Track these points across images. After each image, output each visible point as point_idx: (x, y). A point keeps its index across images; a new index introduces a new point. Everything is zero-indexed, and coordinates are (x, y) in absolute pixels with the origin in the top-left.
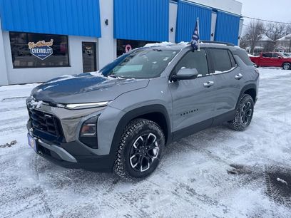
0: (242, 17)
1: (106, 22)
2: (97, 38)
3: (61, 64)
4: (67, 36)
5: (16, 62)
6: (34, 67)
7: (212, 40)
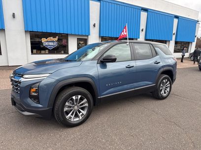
0: (198, 21)
1: (94, 25)
2: (88, 36)
3: (63, 52)
4: (67, 34)
5: (34, 50)
6: (45, 54)
7: (174, 37)
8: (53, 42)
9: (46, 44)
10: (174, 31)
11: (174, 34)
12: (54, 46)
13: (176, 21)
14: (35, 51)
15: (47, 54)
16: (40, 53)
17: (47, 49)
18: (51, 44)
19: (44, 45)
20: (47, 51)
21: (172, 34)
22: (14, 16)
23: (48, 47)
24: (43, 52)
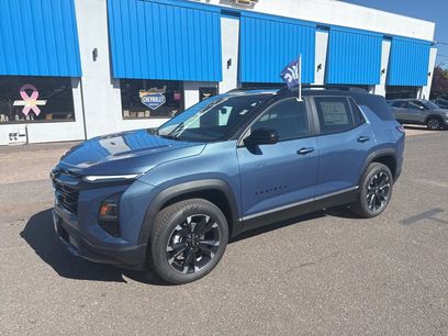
0: (434, 44)
1: (229, 63)
2: (218, 83)
4: (182, 82)
5: (126, 111)
6: (145, 118)
7: (383, 78)
9: (147, 100)
10: (384, 66)
11: (383, 71)
12: (160, 103)
14: (127, 113)
15: (147, 118)
16: (137, 117)
17: (148, 109)
18: (155, 99)
19: (143, 101)
20: (147, 113)
21: (378, 72)
22: (95, 53)
23: (149, 106)
24: (141, 114)
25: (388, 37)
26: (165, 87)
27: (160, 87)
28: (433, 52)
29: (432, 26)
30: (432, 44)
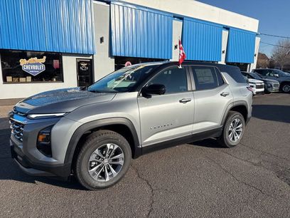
1: (102, 40)
2: (93, 55)
3: (55, 80)
4: (61, 53)
5: (7, 77)
6: (26, 82)
7: (223, 56)
8: (38, 64)
9: (28, 67)
11: (223, 52)
12: (40, 70)
13: (225, 33)
15: (29, 82)
16: (18, 82)
17: (29, 75)
18: (36, 67)
19: (24, 69)
20: (29, 79)
21: (220, 52)
23: (30, 72)
24: (22, 79)
25: (227, 28)
26: (45, 57)
27: (40, 57)
28: (258, 40)
29: (257, 22)
30: (257, 35)
